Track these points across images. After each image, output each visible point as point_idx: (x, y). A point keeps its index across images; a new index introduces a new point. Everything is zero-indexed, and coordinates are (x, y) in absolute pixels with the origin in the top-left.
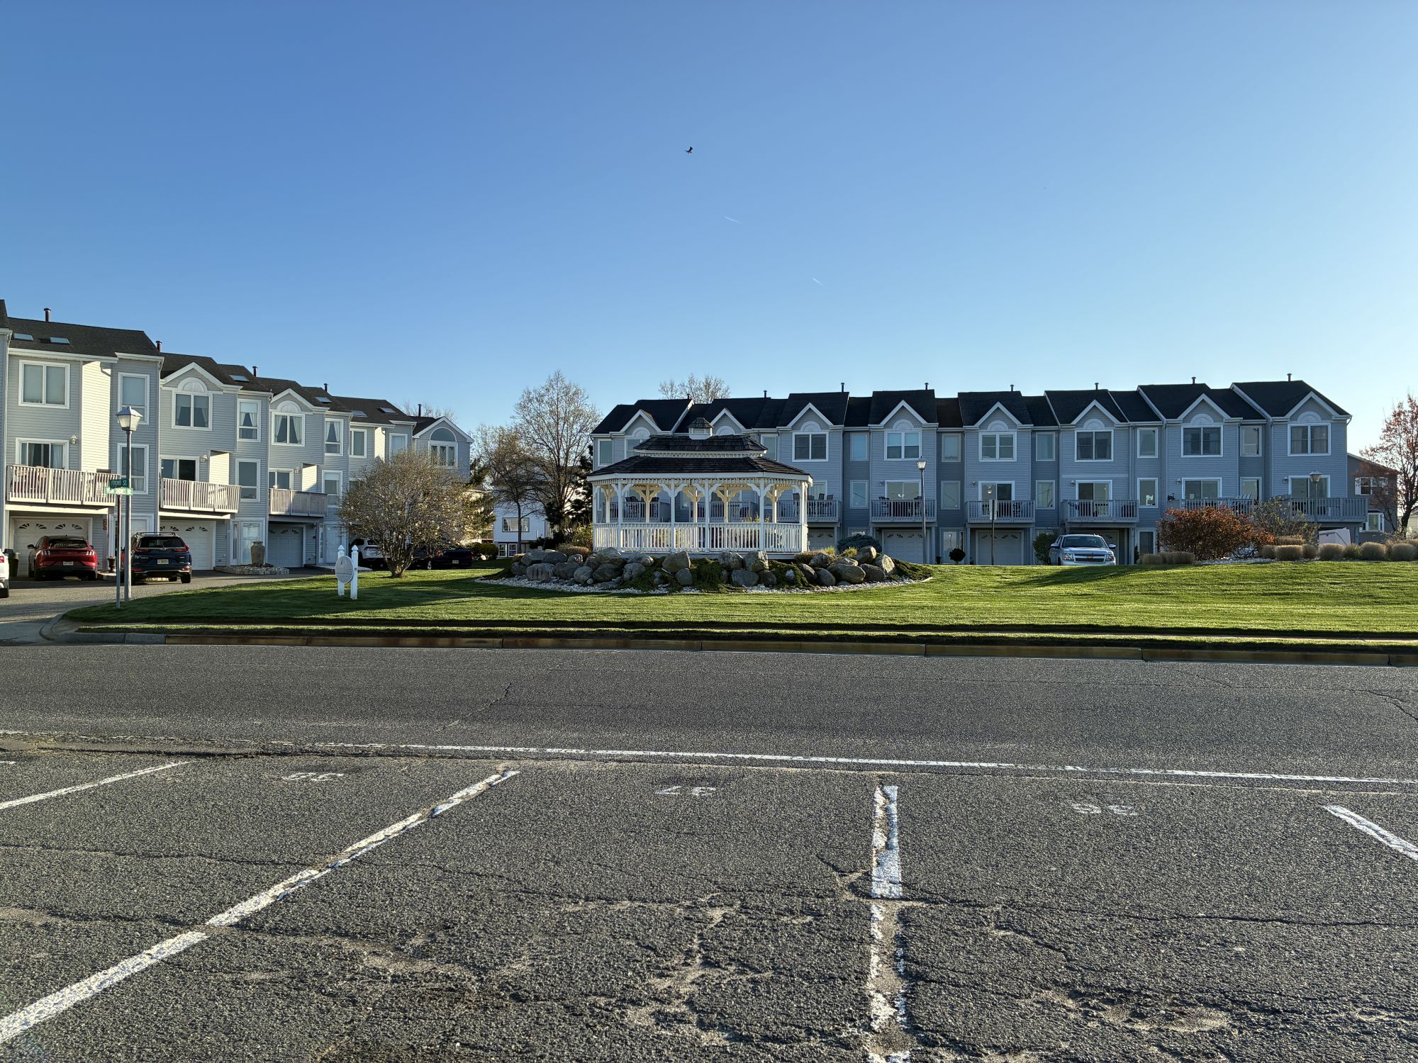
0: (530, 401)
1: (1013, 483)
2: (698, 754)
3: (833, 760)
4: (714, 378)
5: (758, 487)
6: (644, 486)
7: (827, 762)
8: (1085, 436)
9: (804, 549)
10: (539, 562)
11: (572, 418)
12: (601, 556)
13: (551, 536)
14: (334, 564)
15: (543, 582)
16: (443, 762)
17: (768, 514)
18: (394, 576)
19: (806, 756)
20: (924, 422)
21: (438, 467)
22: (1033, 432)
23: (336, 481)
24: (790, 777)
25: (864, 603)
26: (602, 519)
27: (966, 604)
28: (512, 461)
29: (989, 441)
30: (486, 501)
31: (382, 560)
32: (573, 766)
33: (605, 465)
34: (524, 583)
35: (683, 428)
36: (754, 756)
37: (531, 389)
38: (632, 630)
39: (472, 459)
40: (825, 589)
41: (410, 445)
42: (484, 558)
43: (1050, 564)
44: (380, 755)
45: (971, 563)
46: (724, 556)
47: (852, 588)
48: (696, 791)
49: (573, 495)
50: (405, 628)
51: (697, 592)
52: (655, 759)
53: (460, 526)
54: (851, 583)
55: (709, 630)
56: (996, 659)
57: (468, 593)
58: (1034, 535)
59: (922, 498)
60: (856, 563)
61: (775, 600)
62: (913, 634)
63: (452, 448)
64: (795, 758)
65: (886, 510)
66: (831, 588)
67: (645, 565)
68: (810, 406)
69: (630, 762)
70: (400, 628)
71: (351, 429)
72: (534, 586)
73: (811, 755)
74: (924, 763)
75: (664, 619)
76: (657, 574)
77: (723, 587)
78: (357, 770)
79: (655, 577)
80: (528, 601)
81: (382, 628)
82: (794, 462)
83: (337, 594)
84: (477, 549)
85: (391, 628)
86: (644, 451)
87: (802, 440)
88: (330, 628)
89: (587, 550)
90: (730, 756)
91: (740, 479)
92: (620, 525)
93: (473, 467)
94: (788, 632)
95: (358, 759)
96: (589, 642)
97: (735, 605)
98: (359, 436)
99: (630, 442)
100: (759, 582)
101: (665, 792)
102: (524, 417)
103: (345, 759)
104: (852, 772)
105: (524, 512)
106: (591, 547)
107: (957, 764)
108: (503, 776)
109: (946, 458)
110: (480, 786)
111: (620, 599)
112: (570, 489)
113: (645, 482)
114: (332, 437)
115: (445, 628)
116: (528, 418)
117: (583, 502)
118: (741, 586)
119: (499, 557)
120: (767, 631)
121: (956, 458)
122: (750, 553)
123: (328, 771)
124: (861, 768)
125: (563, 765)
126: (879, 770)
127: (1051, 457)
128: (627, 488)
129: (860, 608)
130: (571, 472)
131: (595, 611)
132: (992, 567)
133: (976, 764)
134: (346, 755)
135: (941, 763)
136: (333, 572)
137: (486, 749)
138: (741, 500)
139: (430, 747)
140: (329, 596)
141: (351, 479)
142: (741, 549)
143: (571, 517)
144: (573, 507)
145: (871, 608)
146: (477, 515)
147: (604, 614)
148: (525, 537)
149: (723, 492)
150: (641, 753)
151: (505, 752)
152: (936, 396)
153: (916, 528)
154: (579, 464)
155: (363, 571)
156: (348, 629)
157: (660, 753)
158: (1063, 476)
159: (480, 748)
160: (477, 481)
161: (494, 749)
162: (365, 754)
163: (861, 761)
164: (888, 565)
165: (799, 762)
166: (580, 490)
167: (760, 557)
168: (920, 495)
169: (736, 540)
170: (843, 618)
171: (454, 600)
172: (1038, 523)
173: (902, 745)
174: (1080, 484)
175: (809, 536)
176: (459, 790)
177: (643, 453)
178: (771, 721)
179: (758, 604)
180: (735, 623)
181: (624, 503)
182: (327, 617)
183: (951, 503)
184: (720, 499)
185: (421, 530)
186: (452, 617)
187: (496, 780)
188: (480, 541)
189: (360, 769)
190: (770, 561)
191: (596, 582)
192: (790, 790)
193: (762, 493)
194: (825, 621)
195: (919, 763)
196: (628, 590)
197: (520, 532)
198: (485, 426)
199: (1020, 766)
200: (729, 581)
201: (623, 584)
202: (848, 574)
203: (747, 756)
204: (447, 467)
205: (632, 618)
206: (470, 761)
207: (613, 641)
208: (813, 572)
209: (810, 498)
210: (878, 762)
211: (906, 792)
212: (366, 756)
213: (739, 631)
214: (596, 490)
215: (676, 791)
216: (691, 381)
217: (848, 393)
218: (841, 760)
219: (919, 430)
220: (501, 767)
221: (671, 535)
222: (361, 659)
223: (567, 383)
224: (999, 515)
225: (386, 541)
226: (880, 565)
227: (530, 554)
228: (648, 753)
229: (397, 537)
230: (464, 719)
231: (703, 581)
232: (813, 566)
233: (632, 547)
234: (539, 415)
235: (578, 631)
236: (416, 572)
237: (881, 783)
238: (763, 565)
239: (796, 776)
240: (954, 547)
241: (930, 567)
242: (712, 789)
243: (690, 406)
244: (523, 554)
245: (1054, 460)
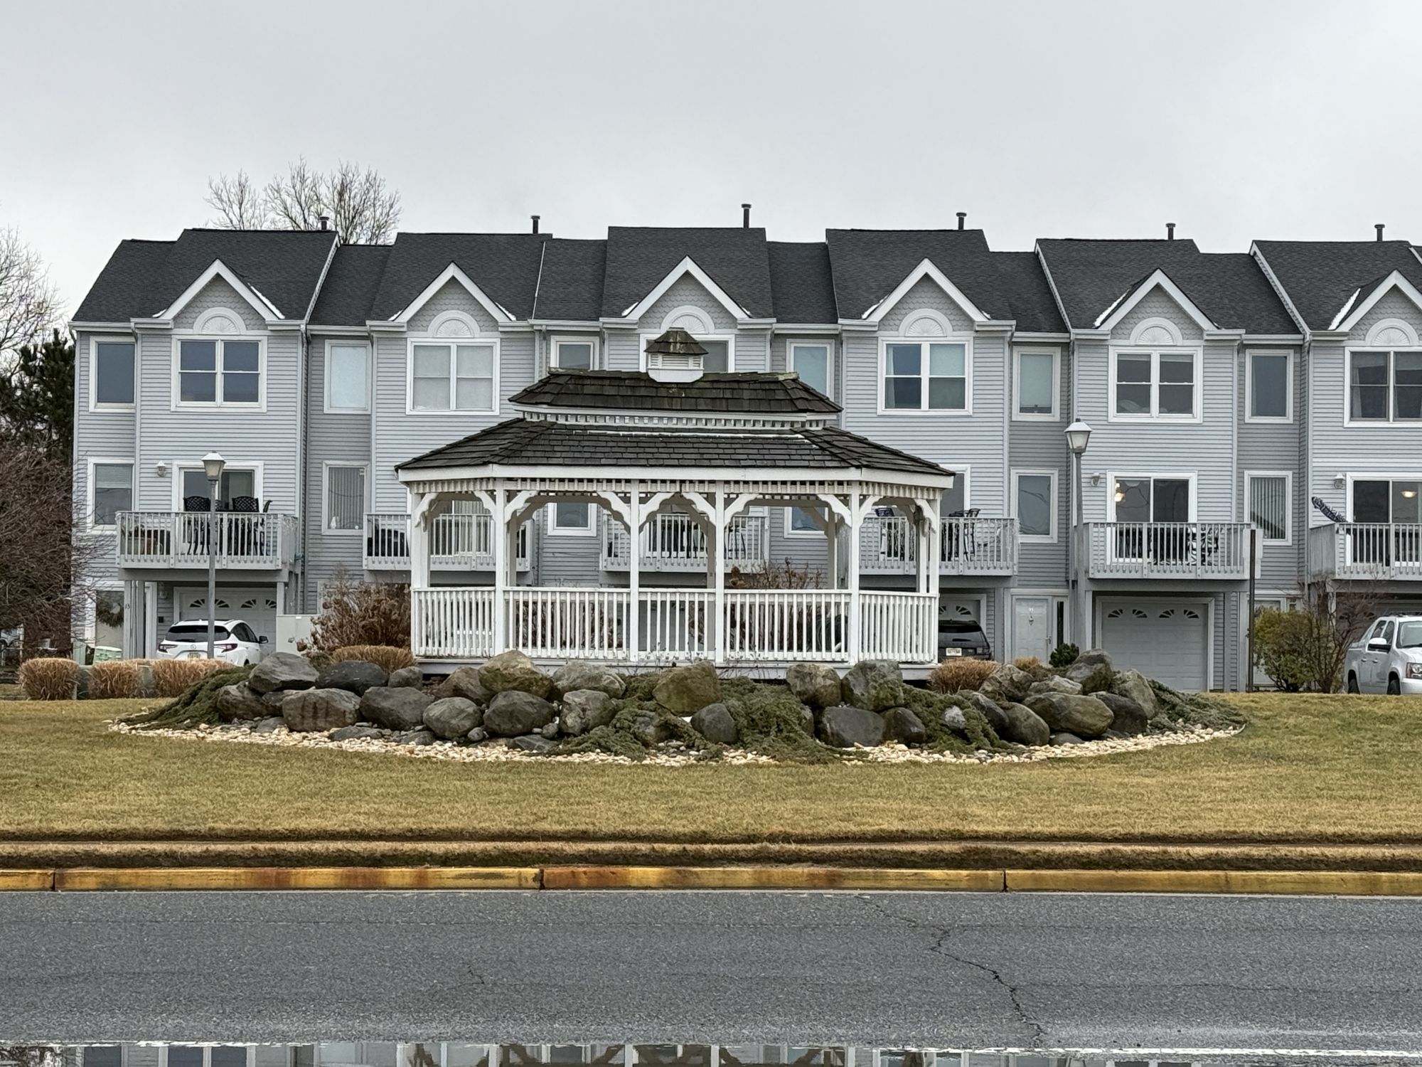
1: (1191, 477)
8: (1371, 363)
20: (979, 316)
29: (1133, 369)
68: (689, 264)
152: (991, 250)
158: (1317, 462)
174: (1357, 484)
217: (762, 231)
245: (1291, 421)
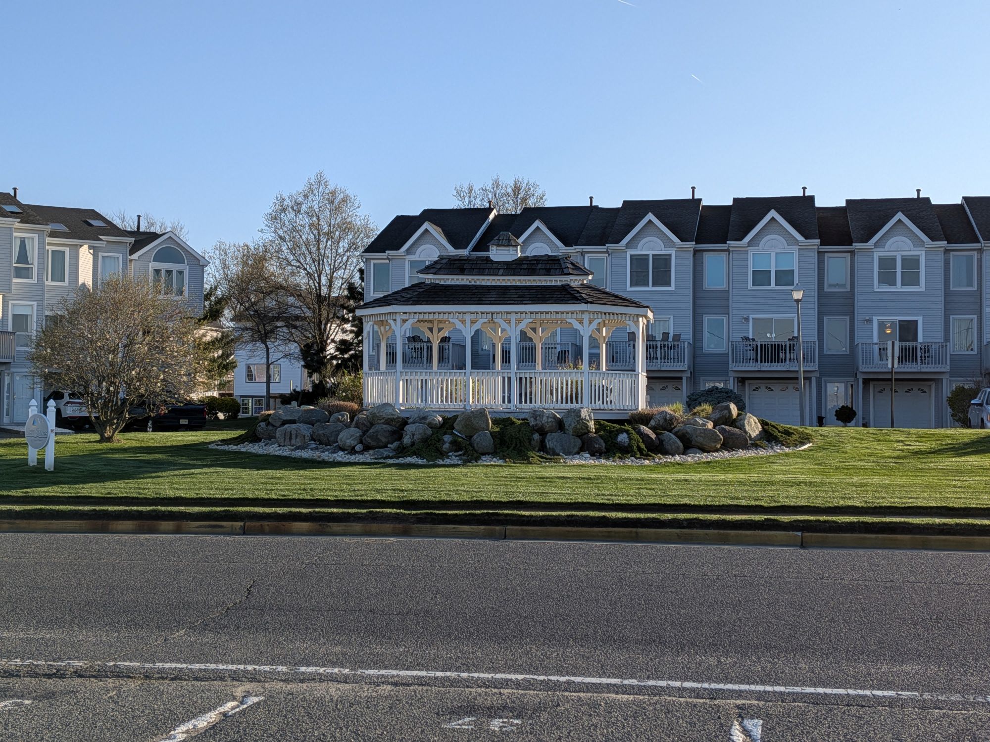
0: (284, 210)
1: (920, 319)
2: (499, 676)
3: (677, 684)
4: (526, 182)
5: (581, 322)
6: (431, 322)
7: (668, 687)
9: (642, 405)
10: (293, 422)
11: (337, 233)
12: (373, 415)
13: (309, 388)
14: (23, 424)
15: (297, 448)
16: (163, 685)
17: (594, 359)
18: (103, 440)
19: (641, 679)
20: (800, 238)
21: (161, 297)
22: (947, 251)
23: (27, 316)
24: (620, 706)
25: (721, 477)
26: (375, 365)
27: (856, 479)
28: (259, 290)
29: (887, 264)
30: (225, 342)
31: (86, 420)
32: (334, 690)
33: (380, 295)
34: (273, 449)
35: (483, 245)
36: (573, 678)
37: (286, 195)
38: (414, 512)
39: (207, 287)
40: (669, 459)
41: (125, 267)
42: (221, 416)
43: (970, 427)
44: (80, 676)
45: (864, 425)
46: (535, 414)
47: (705, 457)
48: (496, 724)
49: (338, 333)
50: (116, 508)
51: (500, 462)
52: (443, 681)
53: (190, 374)
54: (704, 450)
55: (515, 512)
56: (897, 552)
57: (199, 463)
58: (948, 389)
59: (797, 338)
60: (710, 425)
61: (603, 473)
62: (785, 518)
63: (181, 273)
64: (626, 682)
65: (751, 354)
66: (677, 458)
67: (431, 426)
68: (650, 216)
69: (409, 685)
70: (110, 508)
71: (47, 247)
72: (286, 453)
73: (648, 678)
74: (798, 689)
75: (456, 498)
76: (447, 438)
77: (534, 455)
78: (50, 695)
79: (444, 442)
80: (278, 473)
81: (87, 508)
82: (629, 290)
83: (27, 464)
84: (212, 405)
85: (97, 508)
86: (430, 276)
87: (639, 262)
88: (17, 508)
89: (356, 406)
90: (541, 678)
91: (557, 313)
92: (398, 374)
93: (207, 297)
94: (620, 515)
95: (51, 681)
96: (358, 527)
97: (550, 480)
98: (58, 256)
99: (412, 264)
100: (581, 450)
101: (455, 725)
102: (275, 232)
103: (34, 681)
104: (702, 701)
105: (274, 356)
106: (361, 403)
107: (842, 691)
108: (242, 703)
109: (830, 286)
110: (212, 717)
111: (398, 472)
112: (334, 326)
113: (431, 317)
114: (23, 257)
115: (169, 508)
116: (281, 232)
117: (351, 344)
118: (558, 455)
119: (241, 415)
120: (592, 514)
121: (844, 286)
122: (570, 411)
123: (12, 697)
124: (714, 695)
125: (320, 689)
126: (738, 698)
127: (971, 285)
128: (408, 325)
129: (716, 483)
130: (336, 303)
131: (365, 487)
132: (890, 431)
133: (868, 692)
134: (35, 675)
135: (820, 690)
136: (21, 435)
137: (221, 667)
138: (559, 341)
139: (147, 665)
140: (16, 466)
141: (48, 313)
142: (559, 406)
143: (335, 362)
144: (337, 349)
145: (731, 483)
146: (213, 360)
147: (378, 491)
148: (275, 389)
149: (534, 330)
150: (424, 673)
151: (245, 671)
152: (817, 205)
153: (790, 378)
154: (346, 293)
155: (62, 434)
156: (41, 510)
157: (448, 674)
158: (988, 310)
159: (212, 666)
160: (213, 315)
161: (230, 667)
162: (60, 674)
163: (714, 686)
164: (753, 427)
165: (633, 687)
166: (348, 326)
167: (583, 416)
168: (796, 334)
169: (551, 394)
170: (692, 497)
171: (182, 472)
172: (953, 373)
173: (769, 666)
175: (649, 388)
176: (183, 722)
177: (429, 278)
178: (596, 632)
179: (580, 478)
180: (550, 503)
181: (404, 344)
182: (13, 493)
183: (837, 345)
184: (531, 340)
185: (140, 380)
186: (179, 494)
187: (233, 708)
188: (216, 394)
189: (54, 694)
190: (597, 422)
191: (367, 448)
192: (620, 724)
193: (586, 331)
194: (669, 501)
195: (790, 689)
196: (409, 460)
197: (268, 383)
198: (223, 243)
199: (926, 696)
200: (543, 447)
201: (402, 451)
202: (700, 439)
203: (563, 679)
204: (174, 297)
205: (415, 496)
206: (199, 683)
207: (388, 527)
208: (653, 436)
209: (650, 338)
210: (736, 687)
211: (774, 728)
212: (62, 676)
213: (554, 513)
214: (368, 327)
215: (469, 724)
216: (496, 184)
217: (700, 200)
218: (687, 684)
219: (795, 249)
220: (239, 692)
221: (466, 386)
222: (58, 549)
223: (331, 187)
224: (901, 360)
225: (92, 394)
226: (742, 428)
227: (281, 412)
228: (432, 674)
229: (108, 390)
230: (193, 628)
231: (508, 448)
232: (653, 429)
233: (416, 402)
234: (294, 229)
235: (343, 513)
236: (132, 435)
237: (740, 716)
238: (587, 427)
239: (628, 704)
240: (841, 403)
241: (809, 430)
242: (516, 721)
243: (492, 216)
244: (272, 412)
245: (975, 289)
